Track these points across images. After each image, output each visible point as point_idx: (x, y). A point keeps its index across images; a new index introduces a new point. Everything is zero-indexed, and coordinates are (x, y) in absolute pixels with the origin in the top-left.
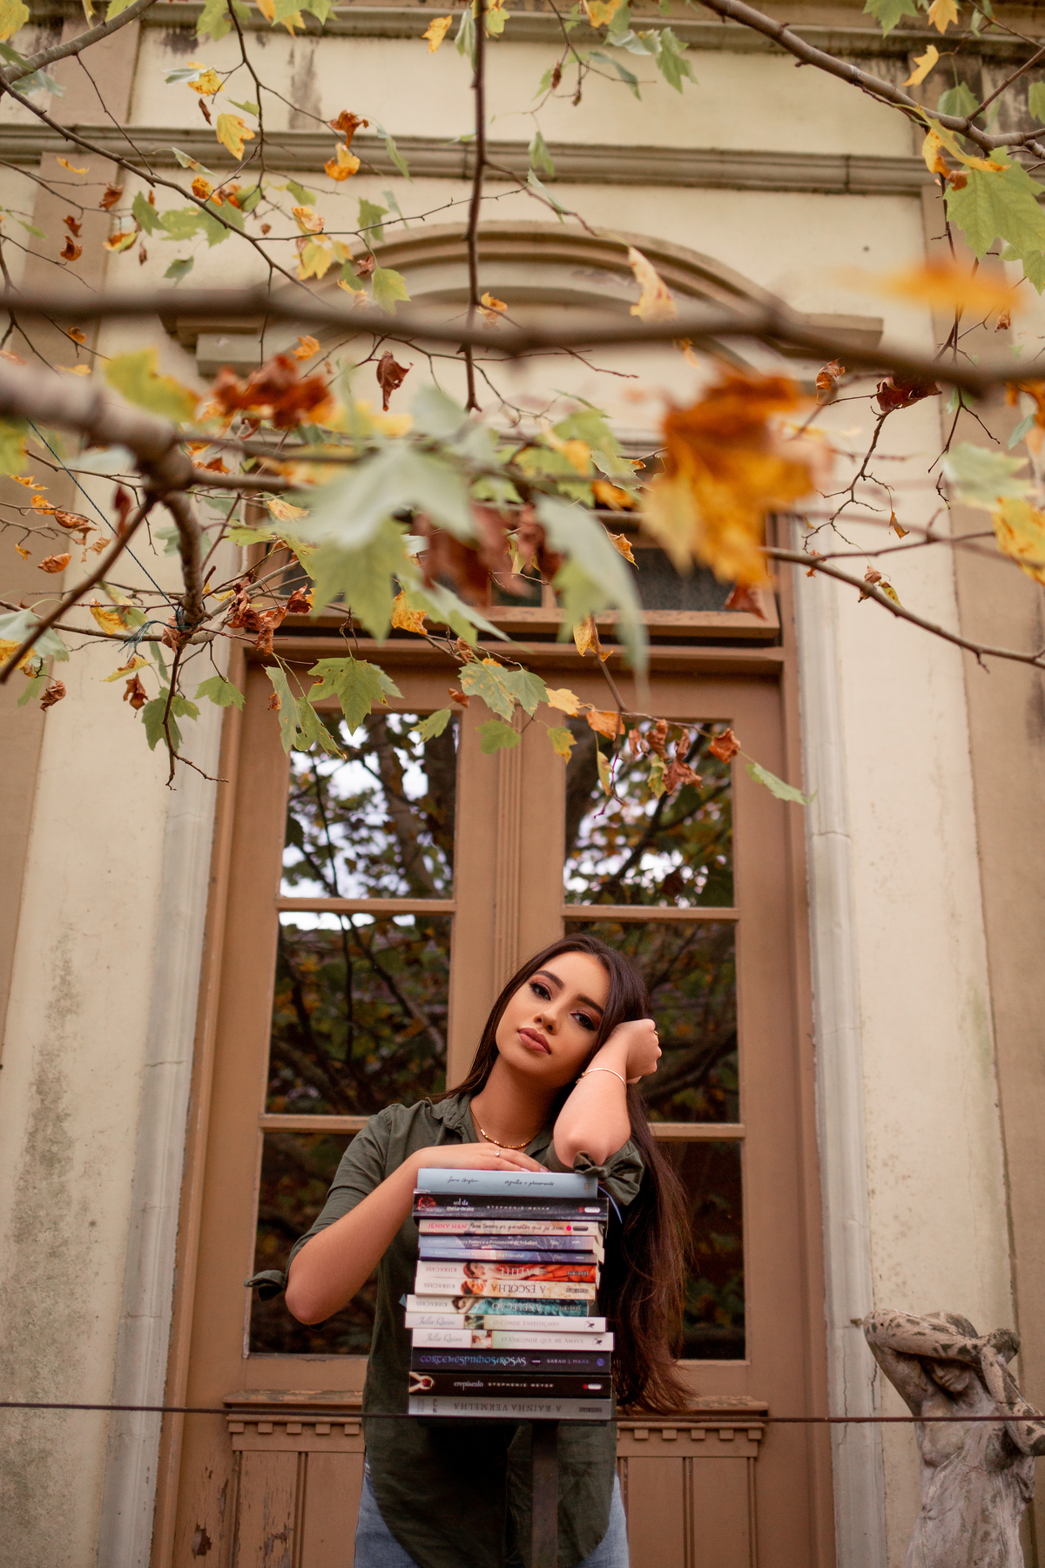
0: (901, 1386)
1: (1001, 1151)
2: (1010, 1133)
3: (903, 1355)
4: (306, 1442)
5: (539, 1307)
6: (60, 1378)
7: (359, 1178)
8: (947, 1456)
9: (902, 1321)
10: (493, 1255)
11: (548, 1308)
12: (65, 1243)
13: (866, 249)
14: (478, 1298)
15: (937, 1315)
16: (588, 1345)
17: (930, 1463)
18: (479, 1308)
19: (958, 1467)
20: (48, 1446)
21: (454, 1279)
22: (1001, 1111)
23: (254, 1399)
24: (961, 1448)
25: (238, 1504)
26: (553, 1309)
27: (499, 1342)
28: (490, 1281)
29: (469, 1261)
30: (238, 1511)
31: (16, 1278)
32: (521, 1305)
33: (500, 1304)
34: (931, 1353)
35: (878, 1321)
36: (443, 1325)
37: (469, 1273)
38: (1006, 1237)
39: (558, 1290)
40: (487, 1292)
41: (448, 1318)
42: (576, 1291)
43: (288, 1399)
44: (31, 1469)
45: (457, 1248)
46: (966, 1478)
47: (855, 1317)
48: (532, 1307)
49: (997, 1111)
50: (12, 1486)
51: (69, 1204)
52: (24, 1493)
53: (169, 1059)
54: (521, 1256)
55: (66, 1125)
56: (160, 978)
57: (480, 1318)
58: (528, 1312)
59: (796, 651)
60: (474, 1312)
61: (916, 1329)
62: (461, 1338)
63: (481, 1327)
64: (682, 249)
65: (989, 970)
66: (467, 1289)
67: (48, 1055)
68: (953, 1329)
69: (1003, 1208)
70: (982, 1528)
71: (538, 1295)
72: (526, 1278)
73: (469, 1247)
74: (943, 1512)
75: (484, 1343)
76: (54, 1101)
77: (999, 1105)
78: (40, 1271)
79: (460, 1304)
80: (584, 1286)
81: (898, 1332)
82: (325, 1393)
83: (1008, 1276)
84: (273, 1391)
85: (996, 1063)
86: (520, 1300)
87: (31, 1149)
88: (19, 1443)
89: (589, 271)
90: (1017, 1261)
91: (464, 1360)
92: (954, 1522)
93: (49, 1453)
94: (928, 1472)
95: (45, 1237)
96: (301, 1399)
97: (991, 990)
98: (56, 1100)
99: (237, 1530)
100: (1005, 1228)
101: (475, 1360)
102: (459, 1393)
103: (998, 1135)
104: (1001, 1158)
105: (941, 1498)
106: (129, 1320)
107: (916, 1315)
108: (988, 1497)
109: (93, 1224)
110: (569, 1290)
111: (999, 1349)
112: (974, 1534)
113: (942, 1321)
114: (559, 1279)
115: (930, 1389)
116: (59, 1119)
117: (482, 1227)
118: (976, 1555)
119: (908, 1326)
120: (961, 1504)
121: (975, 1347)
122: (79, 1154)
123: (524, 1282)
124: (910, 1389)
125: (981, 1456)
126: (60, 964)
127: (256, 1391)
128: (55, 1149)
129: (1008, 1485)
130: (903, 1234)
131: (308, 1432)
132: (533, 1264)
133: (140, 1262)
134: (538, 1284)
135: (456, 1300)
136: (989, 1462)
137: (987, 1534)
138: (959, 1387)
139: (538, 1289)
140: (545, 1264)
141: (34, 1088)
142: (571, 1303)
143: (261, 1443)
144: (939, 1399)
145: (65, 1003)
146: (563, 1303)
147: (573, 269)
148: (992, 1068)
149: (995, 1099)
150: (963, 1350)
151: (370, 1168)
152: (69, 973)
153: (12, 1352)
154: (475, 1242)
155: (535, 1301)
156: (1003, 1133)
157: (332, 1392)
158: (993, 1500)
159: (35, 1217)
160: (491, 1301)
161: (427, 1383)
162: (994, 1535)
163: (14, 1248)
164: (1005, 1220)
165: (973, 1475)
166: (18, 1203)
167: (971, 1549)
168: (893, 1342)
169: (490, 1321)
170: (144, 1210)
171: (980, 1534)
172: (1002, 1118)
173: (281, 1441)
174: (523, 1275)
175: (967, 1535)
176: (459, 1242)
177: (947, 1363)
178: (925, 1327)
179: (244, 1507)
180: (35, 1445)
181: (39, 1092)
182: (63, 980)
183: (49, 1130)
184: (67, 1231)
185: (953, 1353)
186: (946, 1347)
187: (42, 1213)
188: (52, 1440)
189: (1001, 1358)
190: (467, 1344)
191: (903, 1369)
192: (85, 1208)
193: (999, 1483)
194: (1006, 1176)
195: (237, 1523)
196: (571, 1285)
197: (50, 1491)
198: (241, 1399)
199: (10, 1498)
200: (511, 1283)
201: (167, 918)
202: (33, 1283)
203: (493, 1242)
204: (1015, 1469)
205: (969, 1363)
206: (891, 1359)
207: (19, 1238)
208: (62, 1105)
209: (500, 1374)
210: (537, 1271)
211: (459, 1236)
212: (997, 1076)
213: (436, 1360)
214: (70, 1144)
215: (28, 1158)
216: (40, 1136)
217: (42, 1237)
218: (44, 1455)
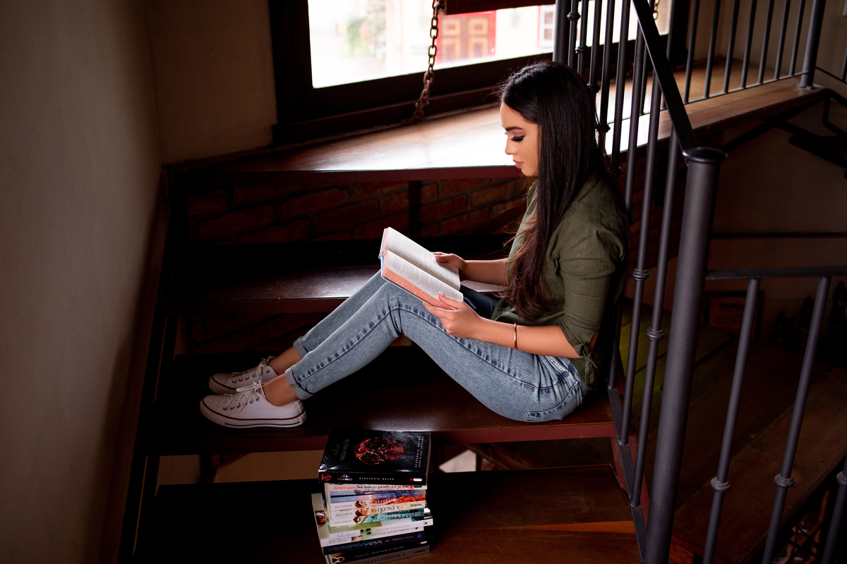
5: (399, 515)
11: (404, 515)
14: (366, 516)
18: (368, 520)
26: (406, 515)
28: (370, 508)
32: (390, 516)
33: (378, 517)
37: (359, 506)
39: (406, 507)
40: (370, 513)
42: (415, 505)
48: (396, 516)
54: (385, 495)
58: (394, 518)
66: (360, 513)
71: (396, 510)
72: (389, 504)
79: (358, 520)
80: (419, 502)
86: (389, 514)
91: (350, 546)
101: (356, 545)
102: (357, 559)
110: (412, 505)
114: (406, 501)
123: (388, 506)
132: (392, 497)
134: (396, 505)
135: (355, 519)
139: (395, 507)
146: (411, 511)
155: (396, 513)
160: (373, 516)
161: (340, 560)
174: (387, 502)
190: (350, 541)
196: (413, 503)
200: (382, 507)
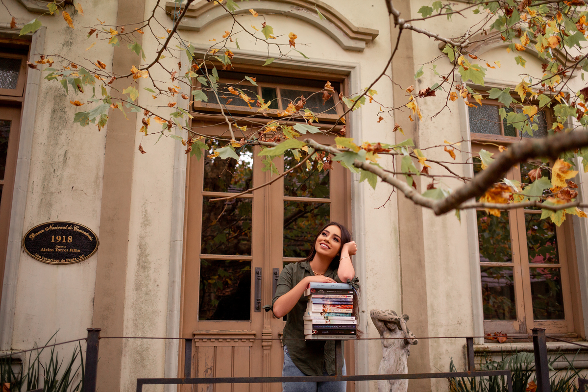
0: (378, 328)
1: (400, 267)
2: (403, 263)
3: (380, 320)
4: (216, 344)
5: (340, 315)
6: (151, 328)
7: (287, 282)
8: (391, 345)
9: (381, 312)
10: (329, 303)
12: (150, 291)
13: (373, 6)
14: (326, 313)
15: (388, 310)
16: (351, 323)
17: (386, 347)
18: (326, 315)
19: (393, 348)
20: (149, 346)
21: (321, 308)
22: (400, 257)
23: (202, 332)
24: (394, 343)
25: (198, 360)
26: (343, 315)
27: (332, 322)
28: (329, 309)
29: (324, 304)
30: (198, 362)
31: (136, 301)
33: (331, 314)
34: (388, 320)
35: (374, 312)
36: (319, 319)
37: (324, 307)
38: (400, 290)
39: (344, 311)
40: (328, 311)
41: (320, 317)
42: (349, 311)
43: (211, 332)
44: (144, 352)
45: (321, 301)
46: (395, 350)
47: (363, 310)
48: (338, 314)
49: (399, 257)
50: (139, 357)
51: (150, 280)
52: (143, 359)
53: (178, 239)
54: (336, 303)
55: (148, 258)
56: (174, 216)
57: (327, 317)
58: (338, 316)
59: (350, 127)
60: (325, 316)
61: (384, 314)
62: (323, 322)
63: (328, 319)
64: (323, 3)
65: (399, 219)
66: (324, 311)
67: (142, 238)
68: (392, 314)
69: (400, 282)
70: (399, 362)
71: (340, 312)
73: (324, 301)
74: (389, 358)
75: (328, 323)
76: (145, 251)
77: (400, 255)
78: (143, 299)
80: (350, 309)
81: (380, 315)
82: (220, 331)
83: (400, 300)
84: (206, 330)
85: (399, 244)
86: (335, 313)
87: (139, 264)
88: (140, 345)
89: (295, 7)
90: (403, 296)
91: (324, 327)
92: (392, 361)
93: (149, 348)
94: (385, 349)
95: (144, 289)
96: (215, 332)
97: (399, 225)
98: (145, 250)
99: (198, 367)
100: (400, 287)
101: (326, 327)
102: (323, 334)
103: (399, 263)
104: (400, 269)
105: (389, 355)
106: (170, 312)
107: (384, 311)
108: (401, 355)
109: (158, 285)
110: (346, 311)
111: (405, 319)
112: (397, 363)
113: (390, 312)
114: (345, 308)
115: (386, 329)
116: (146, 256)
117: (326, 296)
118: (398, 369)
119: (382, 313)
120: (394, 356)
121: (399, 318)
122: (153, 266)
123: (336, 309)
124: (381, 329)
125: (399, 345)
126: (144, 211)
127: (202, 330)
128: (145, 264)
129: (405, 352)
130: (375, 289)
131: (217, 341)
132: (339, 305)
133: (173, 296)
134: (340, 309)
135: (321, 313)
136: (401, 346)
137: (400, 363)
138: (393, 328)
140: (341, 305)
141: (138, 247)
142: (347, 313)
143: (204, 344)
144: (388, 331)
145: (146, 222)
146: (345, 313)
147: (290, 5)
148: (398, 246)
149: (399, 254)
150: (396, 319)
151: (289, 279)
152: (147, 214)
153: (137, 321)
154: (325, 300)
155: (339, 313)
156: (401, 263)
157: (222, 330)
158: (402, 356)
159: (141, 284)
160: (329, 313)
161: (316, 332)
162: (402, 364)
163: (135, 292)
164: (400, 285)
165: (397, 350)
166: (136, 280)
167: (396, 367)
168: (378, 317)
169: (330, 318)
170: (173, 282)
171: (399, 363)
172: (400, 259)
173: (209, 344)
174: (336, 307)
175: (395, 364)
176: (321, 300)
177: (390, 322)
178: (386, 314)
179: (200, 361)
180: (145, 346)
181: (140, 248)
182: (145, 215)
183: (144, 259)
184: (150, 288)
185: (393, 320)
186: (391, 319)
187: (143, 282)
188: (150, 345)
189: (405, 321)
190: (325, 323)
191: (380, 324)
192: (155, 281)
193: (403, 351)
194: (401, 274)
195: (198, 365)
196: (347, 309)
197: (150, 358)
198: (198, 333)
199: (139, 360)
200: (334, 309)
201: (175, 198)
202: (142, 302)
203: (329, 300)
204: (407, 348)
205: (397, 323)
206: (377, 321)
207: (137, 289)
208: (147, 252)
209: (332, 330)
210: (339, 306)
211: (321, 298)
212: (400, 248)
213: (318, 327)
214: (150, 263)
215: (138, 267)
216: (141, 261)
217: (143, 289)
218: (147, 349)
